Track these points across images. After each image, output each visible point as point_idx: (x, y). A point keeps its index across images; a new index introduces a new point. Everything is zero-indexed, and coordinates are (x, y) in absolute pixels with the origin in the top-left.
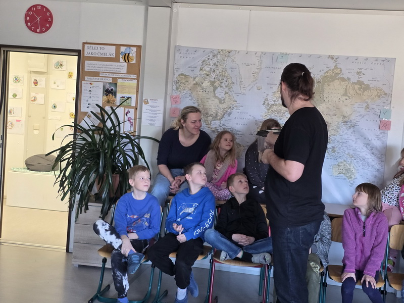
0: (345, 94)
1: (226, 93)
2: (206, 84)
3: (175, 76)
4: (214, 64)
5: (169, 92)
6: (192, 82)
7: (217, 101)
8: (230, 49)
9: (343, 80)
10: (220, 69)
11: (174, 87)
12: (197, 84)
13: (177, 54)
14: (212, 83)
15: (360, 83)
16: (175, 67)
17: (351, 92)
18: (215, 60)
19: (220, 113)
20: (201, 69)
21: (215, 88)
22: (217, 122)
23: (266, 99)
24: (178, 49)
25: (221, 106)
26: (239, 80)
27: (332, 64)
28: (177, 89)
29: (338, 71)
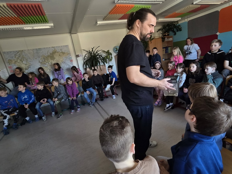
0: (60, 55)
1: (26, 62)
2: (19, 61)
3: (7, 61)
4: (19, 55)
5: (7, 66)
6: (14, 61)
7: (24, 65)
8: (22, 50)
9: (58, 52)
10: (22, 56)
11: (8, 64)
12: (15, 61)
13: (5, 54)
14: (21, 60)
15: (62, 52)
16: (6, 58)
17: (61, 55)
18: (19, 54)
19: (27, 68)
20: (15, 57)
21: (22, 62)
22: (27, 70)
23: (39, 61)
24: (4, 53)
25: (26, 66)
26: (29, 58)
27: (53, 49)
28: (9, 64)
29: (56, 50)
